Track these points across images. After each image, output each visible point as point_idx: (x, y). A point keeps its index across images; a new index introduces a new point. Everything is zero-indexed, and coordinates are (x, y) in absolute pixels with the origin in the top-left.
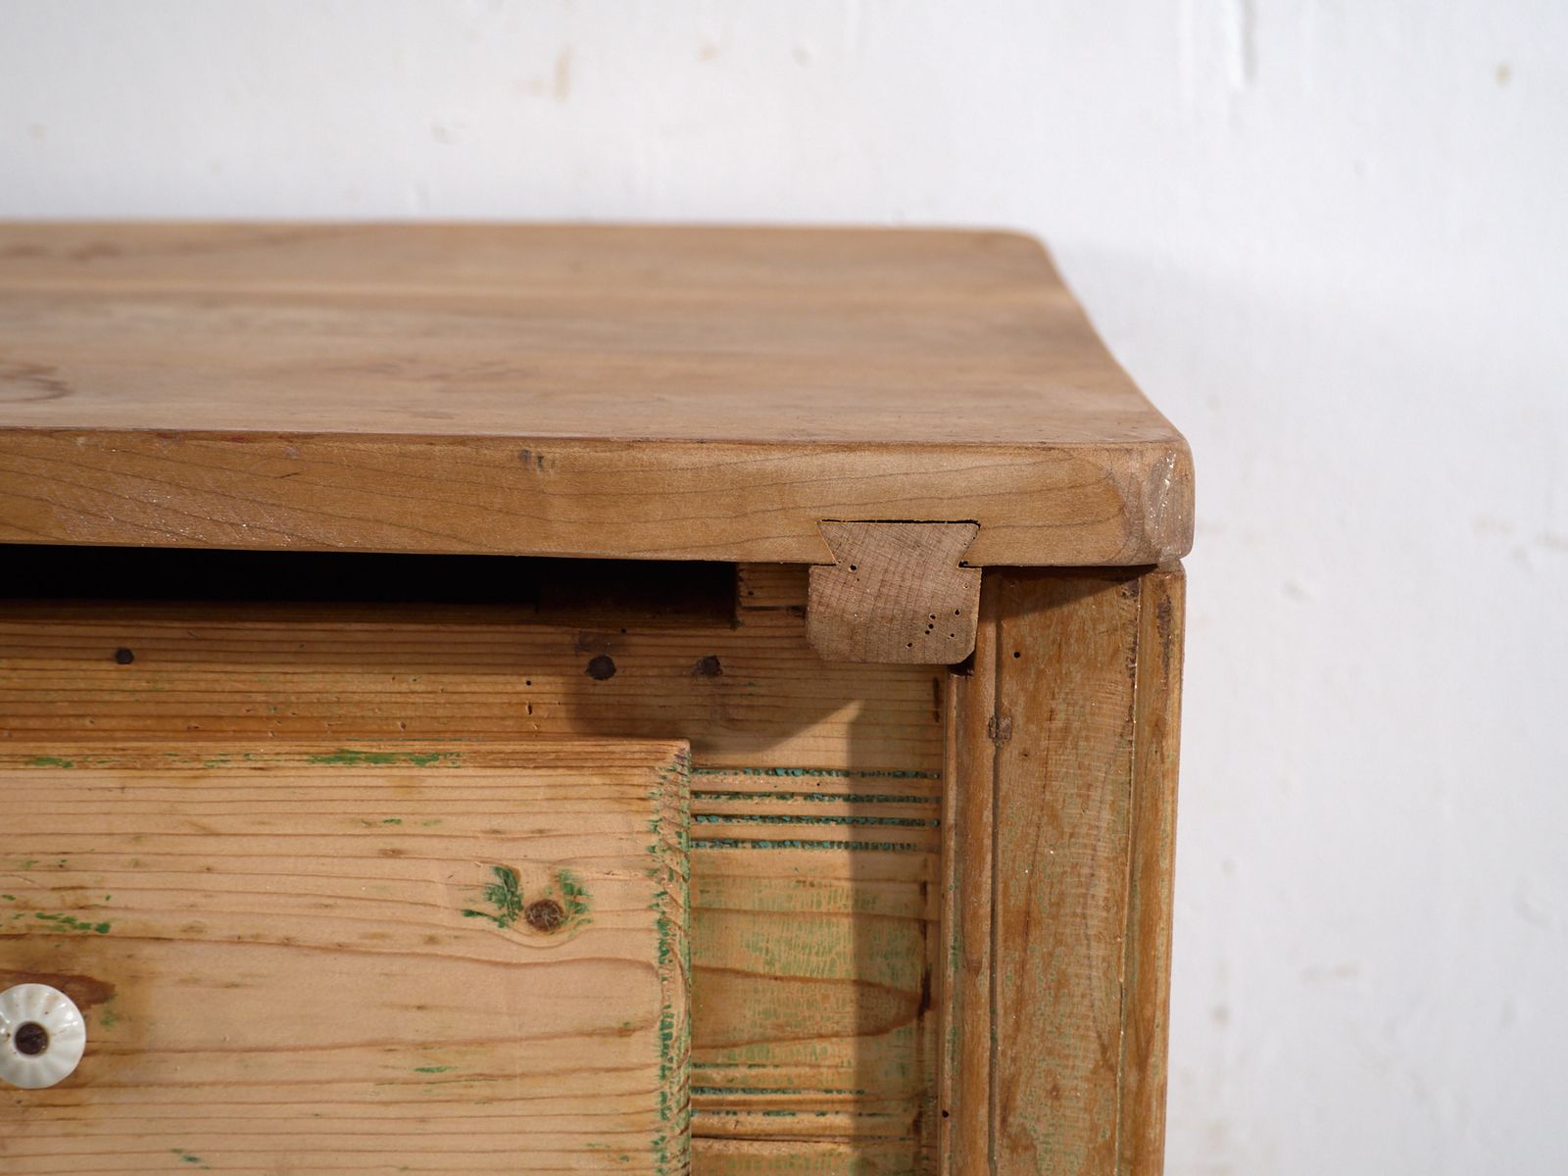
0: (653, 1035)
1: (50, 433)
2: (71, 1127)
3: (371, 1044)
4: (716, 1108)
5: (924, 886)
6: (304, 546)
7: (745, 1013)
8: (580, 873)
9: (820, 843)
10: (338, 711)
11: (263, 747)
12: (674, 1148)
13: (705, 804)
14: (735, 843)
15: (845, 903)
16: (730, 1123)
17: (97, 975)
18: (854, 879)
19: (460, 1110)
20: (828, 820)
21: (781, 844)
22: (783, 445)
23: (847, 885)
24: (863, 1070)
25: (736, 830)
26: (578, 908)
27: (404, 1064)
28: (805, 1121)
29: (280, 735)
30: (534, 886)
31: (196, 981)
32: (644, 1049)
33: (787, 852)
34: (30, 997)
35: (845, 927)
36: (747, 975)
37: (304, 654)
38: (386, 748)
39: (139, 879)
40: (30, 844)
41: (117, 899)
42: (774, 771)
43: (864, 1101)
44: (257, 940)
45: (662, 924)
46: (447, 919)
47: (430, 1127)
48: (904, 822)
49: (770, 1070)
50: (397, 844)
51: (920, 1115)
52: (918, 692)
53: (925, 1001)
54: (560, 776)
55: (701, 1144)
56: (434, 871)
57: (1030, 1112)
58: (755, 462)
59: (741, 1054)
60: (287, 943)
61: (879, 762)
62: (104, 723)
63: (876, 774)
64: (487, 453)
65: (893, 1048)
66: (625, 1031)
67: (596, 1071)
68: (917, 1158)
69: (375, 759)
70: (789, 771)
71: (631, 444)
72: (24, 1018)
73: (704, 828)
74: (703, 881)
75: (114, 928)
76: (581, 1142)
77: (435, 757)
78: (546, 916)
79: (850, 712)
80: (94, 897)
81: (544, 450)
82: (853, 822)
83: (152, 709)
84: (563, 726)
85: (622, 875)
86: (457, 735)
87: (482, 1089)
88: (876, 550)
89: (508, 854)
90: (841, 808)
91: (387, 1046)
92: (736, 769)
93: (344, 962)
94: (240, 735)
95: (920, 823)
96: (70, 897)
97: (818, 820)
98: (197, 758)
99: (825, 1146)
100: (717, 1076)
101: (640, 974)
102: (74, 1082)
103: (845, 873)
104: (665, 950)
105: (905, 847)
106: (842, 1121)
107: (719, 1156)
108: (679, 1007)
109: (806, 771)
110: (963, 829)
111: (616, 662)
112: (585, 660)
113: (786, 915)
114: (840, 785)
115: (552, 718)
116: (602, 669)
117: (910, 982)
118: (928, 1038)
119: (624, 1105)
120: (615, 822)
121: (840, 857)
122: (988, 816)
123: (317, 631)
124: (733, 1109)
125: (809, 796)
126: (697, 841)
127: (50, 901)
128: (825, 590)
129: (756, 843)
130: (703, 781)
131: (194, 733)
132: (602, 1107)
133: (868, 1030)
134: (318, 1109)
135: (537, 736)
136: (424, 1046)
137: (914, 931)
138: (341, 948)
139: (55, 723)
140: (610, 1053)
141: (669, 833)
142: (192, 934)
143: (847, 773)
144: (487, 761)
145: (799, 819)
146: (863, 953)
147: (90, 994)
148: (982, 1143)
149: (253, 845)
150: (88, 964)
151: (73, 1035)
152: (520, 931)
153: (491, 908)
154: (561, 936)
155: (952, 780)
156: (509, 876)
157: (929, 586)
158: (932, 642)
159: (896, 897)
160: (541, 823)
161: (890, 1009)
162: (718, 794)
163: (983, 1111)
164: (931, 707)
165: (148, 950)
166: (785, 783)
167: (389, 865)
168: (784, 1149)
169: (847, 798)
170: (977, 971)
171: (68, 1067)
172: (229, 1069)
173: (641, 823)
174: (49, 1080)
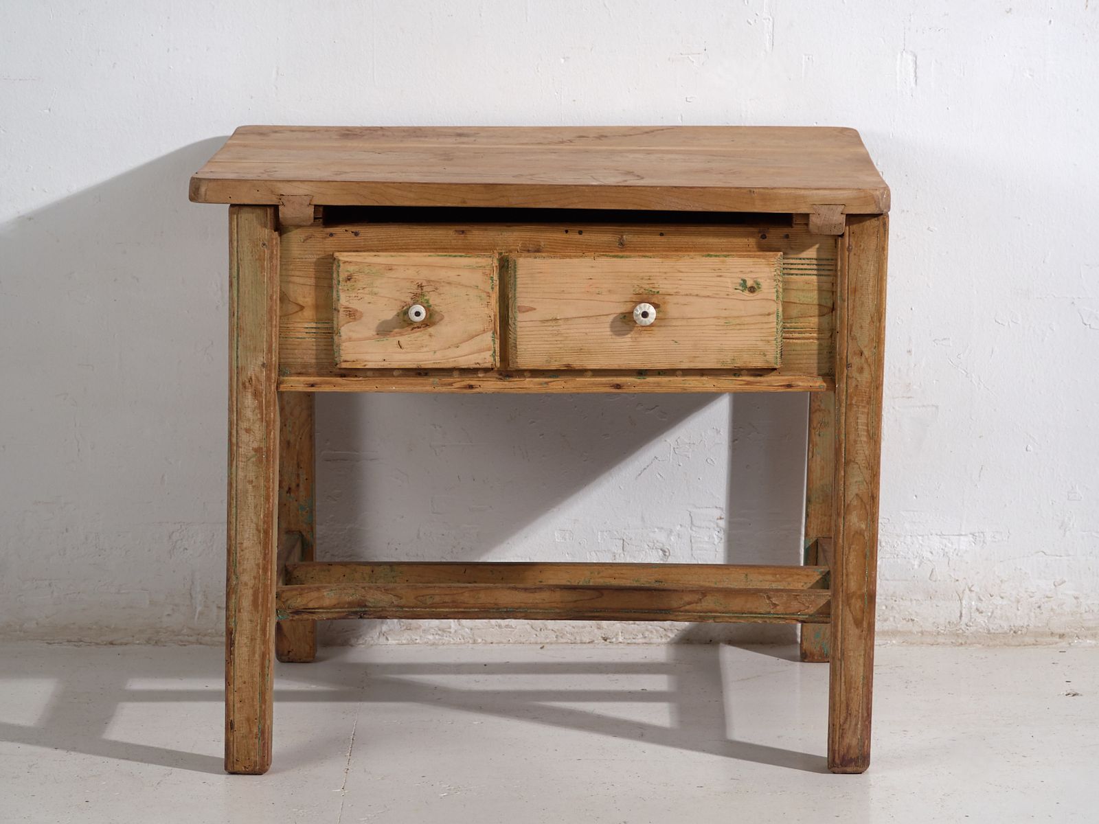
0: (775, 315)
1: (652, 187)
2: (650, 335)
3: (714, 317)
4: (788, 332)
5: (833, 284)
6: (704, 210)
7: (794, 312)
8: (759, 280)
9: (810, 275)
10: (707, 246)
11: (691, 253)
12: (779, 340)
13: (786, 266)
14: (792, 274)
15: (816, 288)
16: (791, 335)
17: (656, 302)
18: (818, 282)
19: (733, 331)
20: (812, 269)
21: (802, 275)
22: (805, 189)
23: (816, 284)
24: (820, 324)
25: (792, 272)
26: (759, 288)
27: (722, 322)
28: (807, 335)
29: (695, 251)
30: (749, 283)
31: (678, 304)
32: (773, 318)
33: (803, 276)
34: (645, 306)
35: (816, 292)
36: (795, 303)
37: (700, 234)
38: (718, 254)
39: (666, 282)
40: (642, 274)
41: (661, 286)
42: (801, 259)
43: (820, 331)
44: (691, 295)
45: (777, 291)
46: (731, 290)
47: (727, 335)
48: (829, 270)
49: (799, 324)
50: (720, 274)
51: (832, 334)
52: (831, 241)
53: (833, 309)
54: (756, 260)
55: (784, 340)
56: (729, 280)
57: (856, 332)
58: (799, 192)
59: (793, 320)
60: (697, 295)
61: (824, 257)
62: (657, 249)
63: (823, 259)
64: (742, 191)
65: (826, 319)
66: (769, 314)
67: (762, 323)
68: (831, 343)
69: (716, 256)
70: (804, 259)
71: (772, 189)
72: (643, 310)
73: (785, 271)
74: (785, 283)
75: (660, 292)
76: (759, 338)
77: (728, 255)
78: (752, 290)
79: (817, 246)
80: (656, 286)
81: (755, 190)
82: (818, 270)
83: (668, 246)
84: (756, 250)
85: (768, 281)
86: (732, 251)
87: (738, 327)
88: (824, 210)
89: (744, 276)
90: (815, 267)
91: (718, 318)
92: (792, 259)
93: (707, 299)
94: (686, 251)
95: (832, 270)
96: (651, 285)
97: (810, 269)
98: (678, 256)
99: (811, 341)
100: (788, 325)
101: (772, 302)
102: (652, 325)
103: (816, 281)
104: (777, 297)
105: (829, 275)
106: (815, 335)
107: (788, 343)
108: (781, 309)
109: (807, 259)
110: (841, 271)
111: (767, 235)
112: (760, 235)
113: (803, 290)
114: (815, 262)
115: (753, 247)
116: (764, 237)
117: (830, 305)
118: (834, 317)
119: (769, 331)
120: (767, 269)
121: (815, 277)
122: (847, 268)
123: (702, 229)
124: (791, 332)
125: (808, 264)
126: (784, 274)
127: (647, 287)
128: (813, 219)
129: (797, 275)
130: (786, 261)
131: (676, 251)
132: (763, 331)
133: (821, 315)
134: (704, 331)
135: (750, 251)
136: (726, 318)
137: (831, 294)
138: (708, 296)
139: (647, 249)
140: (765, 319)
141: (778, 272)
142: (677, 293)
143: (816, 259)
144: (740, 256)
145: (806, 269)
146: (820, 298)
147: (656, 306)
148: (846, 338)
149: (690, 274)
150: (655, 300)
151: (653, 314)
152: (747, 293)
153: (741, 288)
154: (755, 294)
155: (839, 260)
156: (744, 281)
157: (835, 218)
158: (836, 230)
159: (827, 286)
160: (752, 269)
161: (826, 310)
162: (788, 264)
163: (846, 332)
164: (834, 245)
165: (668, 297)
166: (803, 261)
167: (719, 279)
168: (803, 341)
169: (816, 265)
170: (844, 301)
171: (652, 321)
172: (684, 323)
173: (773, 270)
174: (648, 324)
